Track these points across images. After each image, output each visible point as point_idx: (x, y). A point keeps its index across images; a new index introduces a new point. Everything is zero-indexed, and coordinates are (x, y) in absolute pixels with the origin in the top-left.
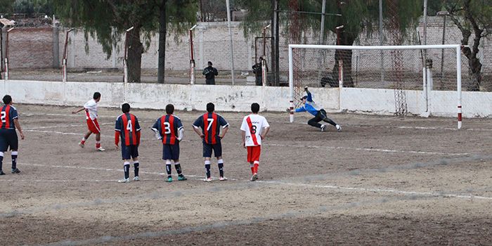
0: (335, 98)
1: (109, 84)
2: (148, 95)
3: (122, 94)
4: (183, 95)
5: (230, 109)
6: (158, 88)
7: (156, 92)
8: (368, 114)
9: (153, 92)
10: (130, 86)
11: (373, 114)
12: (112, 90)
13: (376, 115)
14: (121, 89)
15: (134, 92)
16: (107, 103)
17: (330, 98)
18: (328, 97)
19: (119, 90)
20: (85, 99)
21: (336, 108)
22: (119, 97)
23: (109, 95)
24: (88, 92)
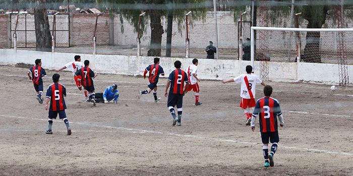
0: (294, 71)
1: (126, 57)
3: (135, 65)
5: (215, 78)
8: (318, 84)
10: (141, 58)
11: (323, 84)
12: (128, 61)
13: (324, 85)
14: (135, 61)
15: (144, 63)
16: (124, 71)
17: (290, 70)
18: (289, 70)
19: (133, 61)
20: (109, 68)
21: (294, 78)
22: (134, 67)
23: (126, 65)
24: (112, 63)
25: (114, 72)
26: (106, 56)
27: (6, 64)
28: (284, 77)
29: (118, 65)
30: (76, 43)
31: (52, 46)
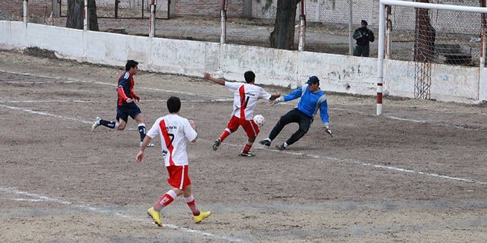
0: (472, 82)
1: (202, 44)
2: (248, 62)
3: (216, 59)
4: (289, 66)
5: (343, 90)
6: (260, 53)
7: (257, 58)
9: (253, 58)
10: (226, 48)
12: (205, 52)
14: (216, 52)
15: (231, 57)
16: (198, 70)
17: (468, 82)
18: (465, 81)
19: (213, 52)
20: (174, 64)
21: (474, 97)
22: (214, 64)
23: (202, 59)
24: (178, 54)
25: (181, 71)
26: (170, 40)
27: (10, 48)
28: (458, 94)
29: (189, 59)
30: (182, 12)
31: (84, 18)
